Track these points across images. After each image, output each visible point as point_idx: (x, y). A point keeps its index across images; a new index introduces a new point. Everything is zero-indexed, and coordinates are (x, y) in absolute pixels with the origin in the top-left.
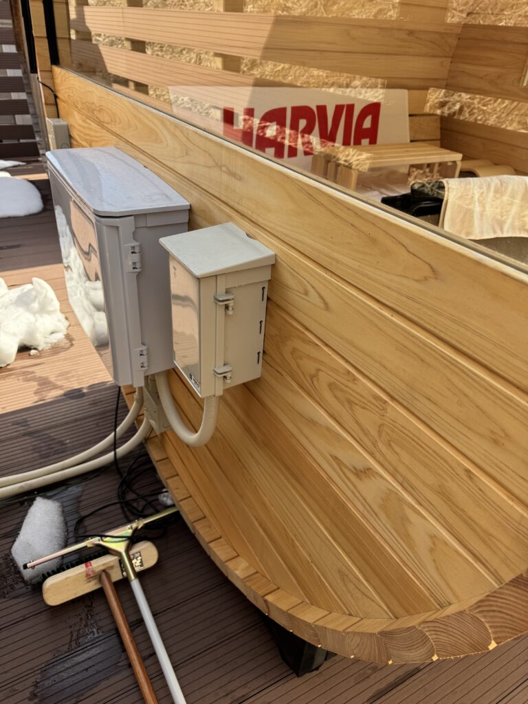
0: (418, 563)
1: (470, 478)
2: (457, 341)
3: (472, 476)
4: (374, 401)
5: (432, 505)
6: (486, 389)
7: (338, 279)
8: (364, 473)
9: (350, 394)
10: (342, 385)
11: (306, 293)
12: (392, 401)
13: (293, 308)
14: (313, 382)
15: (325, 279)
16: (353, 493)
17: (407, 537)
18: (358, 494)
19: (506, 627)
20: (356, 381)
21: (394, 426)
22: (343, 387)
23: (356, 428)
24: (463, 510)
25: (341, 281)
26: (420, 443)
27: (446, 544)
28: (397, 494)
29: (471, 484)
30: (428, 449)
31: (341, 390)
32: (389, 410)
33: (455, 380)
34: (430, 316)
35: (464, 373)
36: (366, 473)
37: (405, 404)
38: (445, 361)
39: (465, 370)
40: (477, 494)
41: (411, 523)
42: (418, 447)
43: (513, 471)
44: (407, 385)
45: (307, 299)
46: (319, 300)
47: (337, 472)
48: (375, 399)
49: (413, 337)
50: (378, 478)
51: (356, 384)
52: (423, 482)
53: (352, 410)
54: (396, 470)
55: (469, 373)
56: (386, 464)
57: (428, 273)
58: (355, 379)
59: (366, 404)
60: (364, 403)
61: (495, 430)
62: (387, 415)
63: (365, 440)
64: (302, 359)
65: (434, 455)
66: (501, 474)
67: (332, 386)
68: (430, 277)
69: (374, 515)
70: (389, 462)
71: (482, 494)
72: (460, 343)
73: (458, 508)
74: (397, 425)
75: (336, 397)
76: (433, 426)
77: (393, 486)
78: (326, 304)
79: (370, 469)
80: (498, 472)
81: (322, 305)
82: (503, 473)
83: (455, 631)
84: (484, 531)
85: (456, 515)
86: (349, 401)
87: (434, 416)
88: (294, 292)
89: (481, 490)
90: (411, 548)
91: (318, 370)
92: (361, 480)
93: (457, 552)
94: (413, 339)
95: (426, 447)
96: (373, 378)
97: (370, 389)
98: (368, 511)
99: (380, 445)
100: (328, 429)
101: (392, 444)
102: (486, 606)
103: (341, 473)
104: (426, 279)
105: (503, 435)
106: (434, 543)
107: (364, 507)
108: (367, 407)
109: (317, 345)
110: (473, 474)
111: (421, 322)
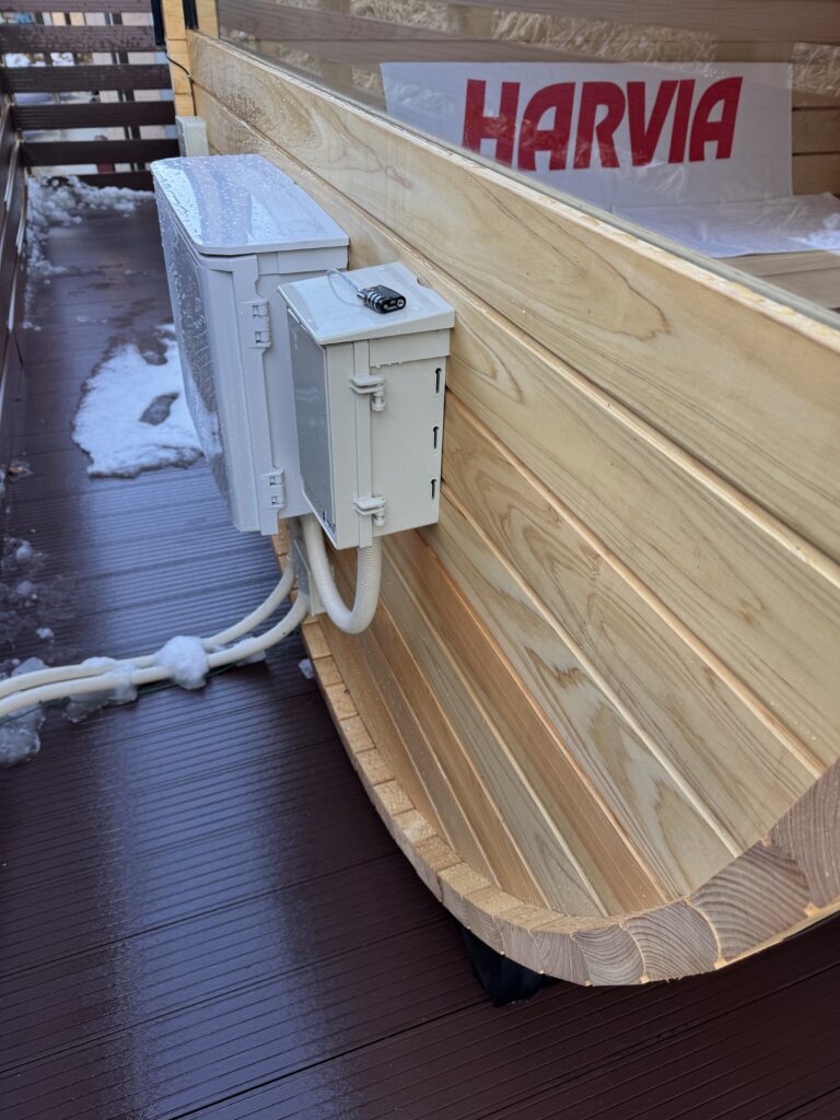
0: (639, 828)
1: (712, 683)
2: (696, 443)
3: (713, 679)
4: (581, 555)
5: (660, 730)
6: (736, 527)
7: (538, 347)
8: (569, 676)
9: (552, 546)
10: (540, 531)
11: (494, 376)
12: (607, 554)
13: (479, 404)
14: (503, 528)
15: (518, 347)
16: (554, 709)
17: (624, 784)
18: (560, 712)
19: (738, 931)
20: (559, 523)
21: (609, 597)
22: (542, 533)
23: (558, 600)
24: (701, 739)
25: (542, 350)
26: (643, 625)
27: (677, 795)
28: (611, 710)
29: (713, 693)
30: (653, 635)
31: (539, 539)
32: (602, 570)
33: (691, 512)
34: (658, 401)
35: (705, 499)
36: (570, 676)
37: (623, 558)
38: (677, 480)
39: (706, 494)
40: (721, 712)
41: (630, 760)
42: (640, 631)
43: (773, 671)
44: (626, 525)
45: (496, 385)
46: (511, 385)
47: (533, 676)
48: (583, 551)
49: (635, 440)
50: (588, 685)
51: (557, 527)
52: (647, 692)
53: (553, 571)
54: (610, 670)
55: (712, 499)
56: (598, 661)
57: (656, 324)
58: (558, 519)
59: (572, 561)
60: (569, 559)
61: (747, 600)
62: (600, 578)
63: (570, 620)
64: (489, 489)
65: (662, 644)
66: (756, 677)
67: (528, 532)
68: (659, 331)
69: (581, 746)
70: (601, 658)
71: (727, 711)
72: (700, 447)
73: (694, 734)
74: (612, 595)
75: (534, 552)
76: (661, 594)
77: (606, 697)
78: (519, 391)
79: (576, 669)
80: (750, 672)
81: (513, 394)
82: (758, 674)
83: (670, 935)
84: (730, 775)
85: (692, 746)
86: (551, 558)
87: (663, 578)
88: (479, 374)
89: (725, 703)
90: (630, 802)
91: (511, 506)
92: (564, 687)
93: (692, 809)
94: (636, 445)
95: (650, 632)
96: (581, 516)
97: (578, 534)
98: (574, 740)
99: (590, 629)
100: (524, 606)
101: (605, 626)
102: (711, 894)
103: (539, 677)
104: (653, 334)
105: (759, 608)
106: (661, 795)
107: (569, 733)
108: (575, 567)
109: (509, 464)
110: (717, 677)
111: (646, 413)
